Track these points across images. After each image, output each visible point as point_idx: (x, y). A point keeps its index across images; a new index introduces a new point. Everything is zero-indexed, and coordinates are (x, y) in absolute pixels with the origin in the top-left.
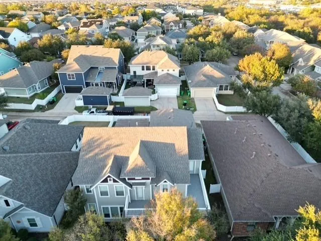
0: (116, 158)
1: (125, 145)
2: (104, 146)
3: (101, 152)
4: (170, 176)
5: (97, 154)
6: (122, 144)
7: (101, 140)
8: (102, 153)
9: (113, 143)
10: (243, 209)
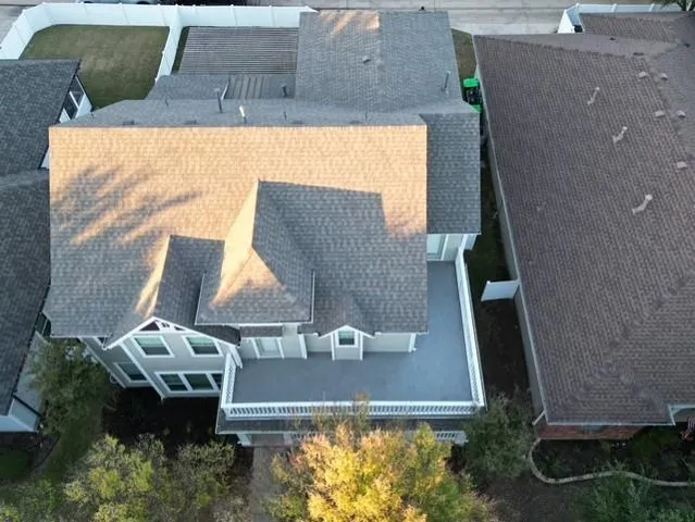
0: (178, 245)
1: (207, 199)
2: (132, 202)
3: (124, 223)
4: (361, 306)
5: (110, 232)
6: (194, 196)
7: (117, 180)
8: (129, 228)
9: (160, 190)
10: (582, 390)
